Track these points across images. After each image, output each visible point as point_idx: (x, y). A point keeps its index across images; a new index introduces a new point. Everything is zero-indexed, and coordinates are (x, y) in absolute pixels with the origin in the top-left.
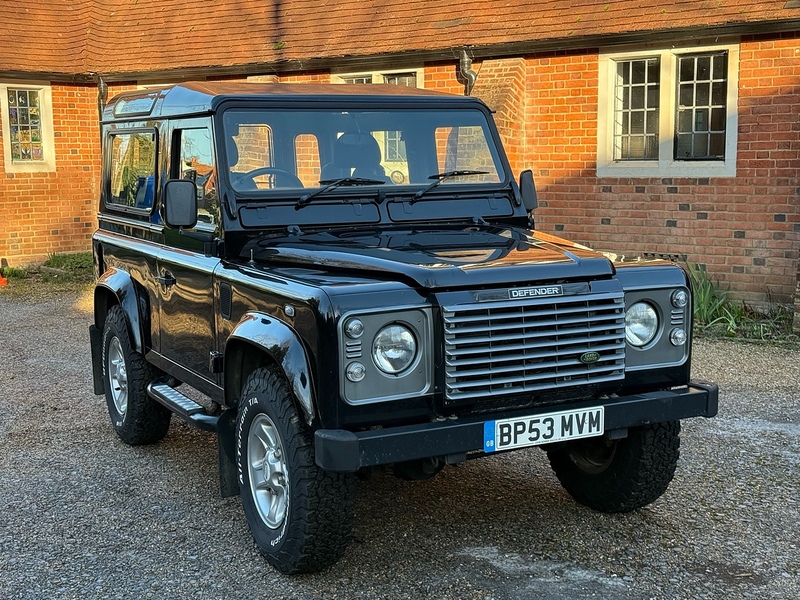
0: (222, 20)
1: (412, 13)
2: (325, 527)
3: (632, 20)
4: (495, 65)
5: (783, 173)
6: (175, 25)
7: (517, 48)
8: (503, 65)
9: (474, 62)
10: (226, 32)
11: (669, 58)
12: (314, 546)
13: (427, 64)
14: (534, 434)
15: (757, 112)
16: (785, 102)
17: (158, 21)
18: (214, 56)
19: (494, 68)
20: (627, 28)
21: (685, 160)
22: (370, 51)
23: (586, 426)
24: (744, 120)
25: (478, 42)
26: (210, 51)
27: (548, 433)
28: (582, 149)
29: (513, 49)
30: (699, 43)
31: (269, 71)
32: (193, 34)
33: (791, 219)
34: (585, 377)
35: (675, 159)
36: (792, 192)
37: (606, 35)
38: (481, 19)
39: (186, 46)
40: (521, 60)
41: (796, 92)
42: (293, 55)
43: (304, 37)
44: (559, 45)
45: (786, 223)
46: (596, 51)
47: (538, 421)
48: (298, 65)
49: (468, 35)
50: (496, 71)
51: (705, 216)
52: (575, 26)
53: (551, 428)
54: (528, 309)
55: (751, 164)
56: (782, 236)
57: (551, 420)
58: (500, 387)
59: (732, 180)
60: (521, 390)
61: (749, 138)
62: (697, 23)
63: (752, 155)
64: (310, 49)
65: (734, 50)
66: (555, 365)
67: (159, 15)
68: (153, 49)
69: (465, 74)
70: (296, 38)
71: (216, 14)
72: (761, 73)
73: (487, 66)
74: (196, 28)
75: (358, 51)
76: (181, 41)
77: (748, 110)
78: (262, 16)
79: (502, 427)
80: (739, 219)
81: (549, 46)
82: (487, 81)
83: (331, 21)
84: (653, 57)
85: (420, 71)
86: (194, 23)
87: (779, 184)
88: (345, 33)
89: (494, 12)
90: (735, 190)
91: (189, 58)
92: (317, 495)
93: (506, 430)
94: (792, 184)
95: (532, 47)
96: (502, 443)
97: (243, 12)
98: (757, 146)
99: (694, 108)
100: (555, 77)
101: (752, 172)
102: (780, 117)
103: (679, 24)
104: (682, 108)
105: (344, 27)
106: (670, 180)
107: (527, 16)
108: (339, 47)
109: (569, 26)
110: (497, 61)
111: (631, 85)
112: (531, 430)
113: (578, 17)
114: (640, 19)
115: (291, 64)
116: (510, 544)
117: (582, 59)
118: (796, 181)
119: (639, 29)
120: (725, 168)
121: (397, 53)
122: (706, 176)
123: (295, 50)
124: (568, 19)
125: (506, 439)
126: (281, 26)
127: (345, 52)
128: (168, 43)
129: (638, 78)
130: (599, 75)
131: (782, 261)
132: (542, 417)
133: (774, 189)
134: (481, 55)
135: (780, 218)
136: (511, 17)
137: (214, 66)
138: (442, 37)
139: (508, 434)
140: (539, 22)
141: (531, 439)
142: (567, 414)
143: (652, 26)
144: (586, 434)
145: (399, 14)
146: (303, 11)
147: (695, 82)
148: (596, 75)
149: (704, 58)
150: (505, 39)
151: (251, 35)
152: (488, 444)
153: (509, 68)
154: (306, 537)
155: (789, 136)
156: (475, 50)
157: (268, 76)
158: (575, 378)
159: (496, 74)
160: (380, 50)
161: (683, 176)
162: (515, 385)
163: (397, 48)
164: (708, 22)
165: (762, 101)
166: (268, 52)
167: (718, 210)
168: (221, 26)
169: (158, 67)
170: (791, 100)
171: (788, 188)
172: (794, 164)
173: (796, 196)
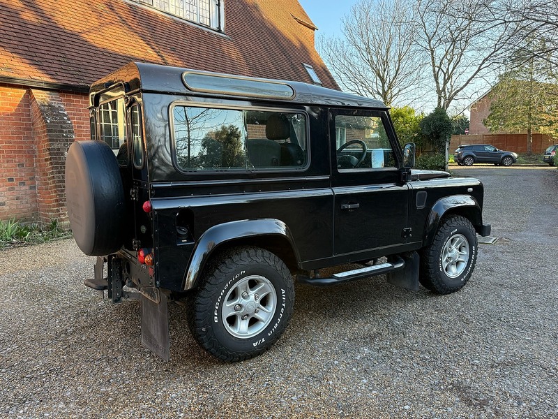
5: (10, 157)
16: (6, 120)
33: (17, 180)
36: (16, 166)
45: (15, 182)
56: (13, 189)
87: (8, 162)
94: (15, 162)
102: (4, 127)
131: (15, 202)
133: (6, 165)
135: (11, 180)
155: (10, 138)
170: (10, 119)
171: (13, 164)
172: (15, 152)
173: (18, 168)
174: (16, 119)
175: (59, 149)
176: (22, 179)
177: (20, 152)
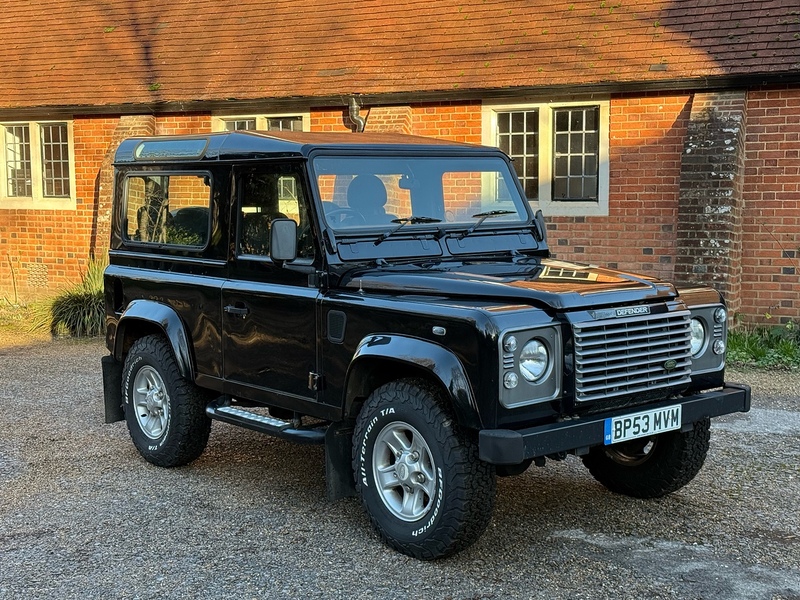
0: (88, 59)
1: (294, 62)
2: (476, 514)
3: (512, 77)
4: (383, 113)
5: (650, 213)
6: (32, 62)
7: (406, 98)
8: (391, 112)
9: (362, 109)
10: (93, 72)
11: (546, 111)
12: (465, 532)
13: (313, 109)
14: (636, 429)
15: (625, 159)
16: (650, 151)
17: (12, 58)
18: (83, 95)
19: (382, 115)
20: (509, 83)
21: (562, 200)
22: (255, 95)
23: (670, 422)
24: (614, 166)
25: (365, 90)
26: (77, 90)
27: (646, 428)
28: (467, 190)
29: (402, 98)
30: (573, 99)
31: (146, 111)
32: (54, 73)
33: (658, 252)
34: (665, 381)
35: (553, 199)
36: (658, 229)
37: (490, 89)
38: (367, 70)
39: (49, 84)
40: (408, 108)
41: (660, 142)
42: (171, 97)
43: (182, 80)
44: (447, 96)
45: (654, 256)
46: (479, 102)
47: (639, 418)
48: (179, 106)
49: (355, 84)
50: (385, 118)
51: (582, 250)
52: (460, 79)
53: (647, 424)
54: (631, 325)
55: (622, 205)
56: (650, 267)
57: (647, 417)
58: (610, 390)
59: (605, 218)
60: (626, 393)
61: (619, 182)
62: (574, 81)
63: (623, 197)
64: (190, 92)
65: (604, 105)
66: (647, 371)
67: (13, 52)
68: (10, 86)
69: (354, 120)
70: (173, 80)
71: (79, 54)
72: (629, 126)
73: (375, 113)
74: (58, 67)
75: (243, 95)
76: (41, 79)
77: (618, 159)
78: (131, 57)
79: (616, 423)
80: (611, 253)
81: (436, 96)
82: (376, 127)
83: (208, 66)
84: (532, 109)
85: (306, 116)
86: (55, 61)
87: (646, 222)
88: (227, 78)
89: (378, 63)
90: (608, 227)
91: (54, 96)
92: (472, 487)
93: (619, 425)
94: (658, 222)
95: (420, 97)
96: (616, 437)
97: (110, 53)
98: (627, 189)
99: (569, 155)
100: (440, 125)
101: (623, 211)
102: (647, 164)
103: (557, 81)
104: (558, 155)
105: (224, 71)
106: (550, 218)
107: (411, 69)
108: (221, 90)
109: (454, 80)
110: (385, 109)
111: (511, 134)
112: (635, 426)
113: (462, 72)
114: (520, 76)
115: (169, 105)
116: (590, 527)
117: (466, 110)
118: (661, 219)
119: (521, 84)
120: (600, 208)
121: (283, 98)
122: (582, 215)
123: (173, 92)
124: (452, 73)
125: (618, 433)
126: (154, 68)
127: (228, 96)
128: (26, 80)
129: (518, 127)
130: (482, 124)
132: (641, 414)
133: (643, 227)
134: (368, 103)
135: (648, 251)
136: (396, 69)
137: (84, 105)
138: (329, 85)
139: (620, 430)
140: (424, 74)
141: (635, 433)
142: (657, 411)
143: (532, 82)
144: (670, 428)
145: (281, 62)
146: (176, 55)
147: (570, 132)
148: (480, 124)
149: (577, 111)
150: (393, 89)
151: (120, 76)
152: (607, 438)
153: (397, 115)
154: (460, 524)
155: (654, 181)
156: (364, 98)
157: (144, 117)
158: (659, 382)
159: (385, 121)
160: (266, 94)
161: (561, 215)
162: (621, 388)
163: (283, 94)
164: (583, 80)
165: (630, 150)
166: (143, 93)
167: (593, 245)
168: (86, 66)
169: (18, 104)
170: (656, 149)
171: (654, 225)
172: (659, 205)
173: (661, 232)
174: (667, 149)
175: (695, 201)
176: (667, 251)
177: (667, 205)
